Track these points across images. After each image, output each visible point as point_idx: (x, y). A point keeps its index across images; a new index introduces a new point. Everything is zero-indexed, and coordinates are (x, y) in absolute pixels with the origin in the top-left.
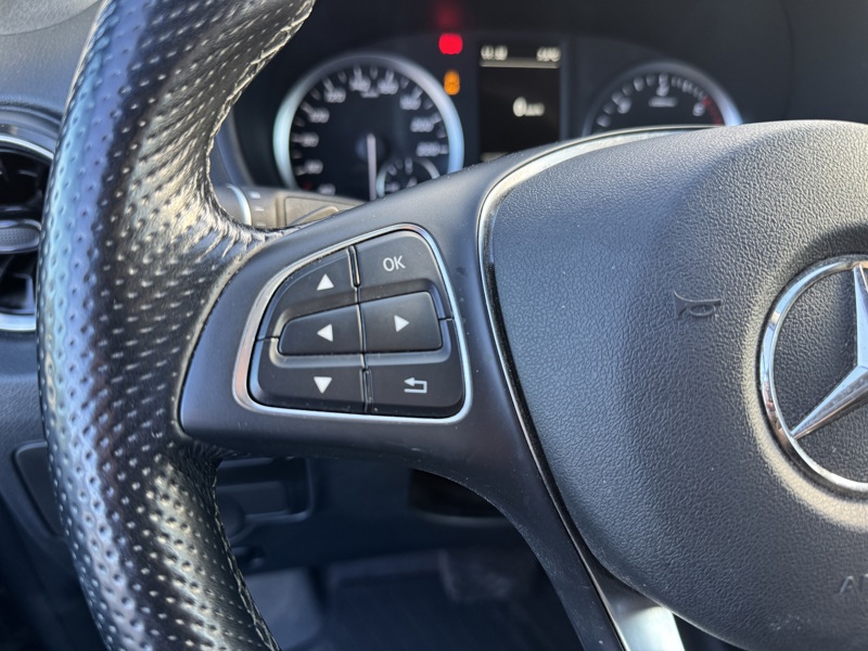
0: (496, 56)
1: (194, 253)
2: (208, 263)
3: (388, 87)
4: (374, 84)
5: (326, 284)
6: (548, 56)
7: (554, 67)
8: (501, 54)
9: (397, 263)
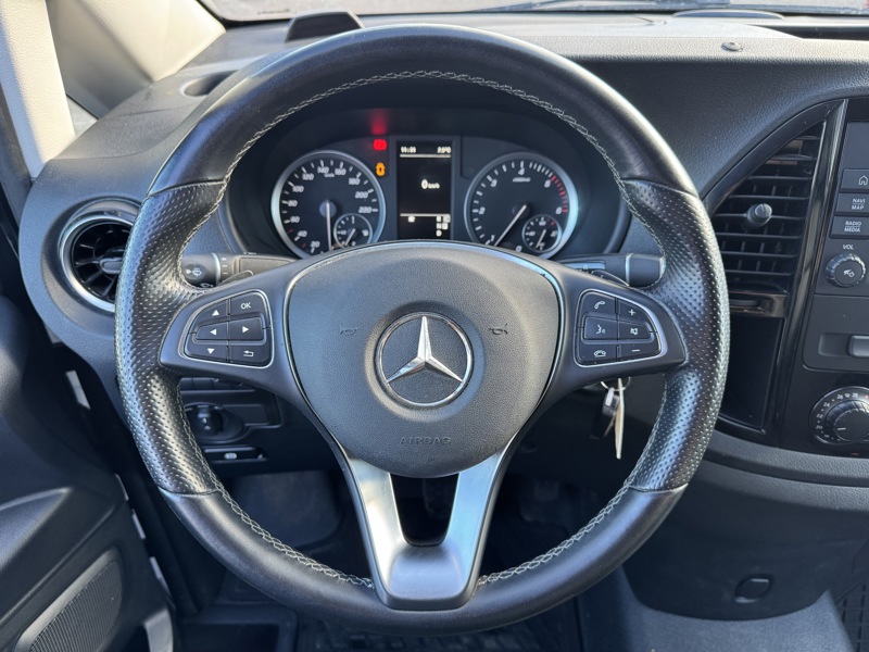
0: (409, 152)
1: (172, 298)
2: (176, 303)
3: (341, 172)
4: (332, 170)
5: (216, 313)
6: (445, 151)
7: (448, 156)
8: (413, 150)
9: (247, 305)
